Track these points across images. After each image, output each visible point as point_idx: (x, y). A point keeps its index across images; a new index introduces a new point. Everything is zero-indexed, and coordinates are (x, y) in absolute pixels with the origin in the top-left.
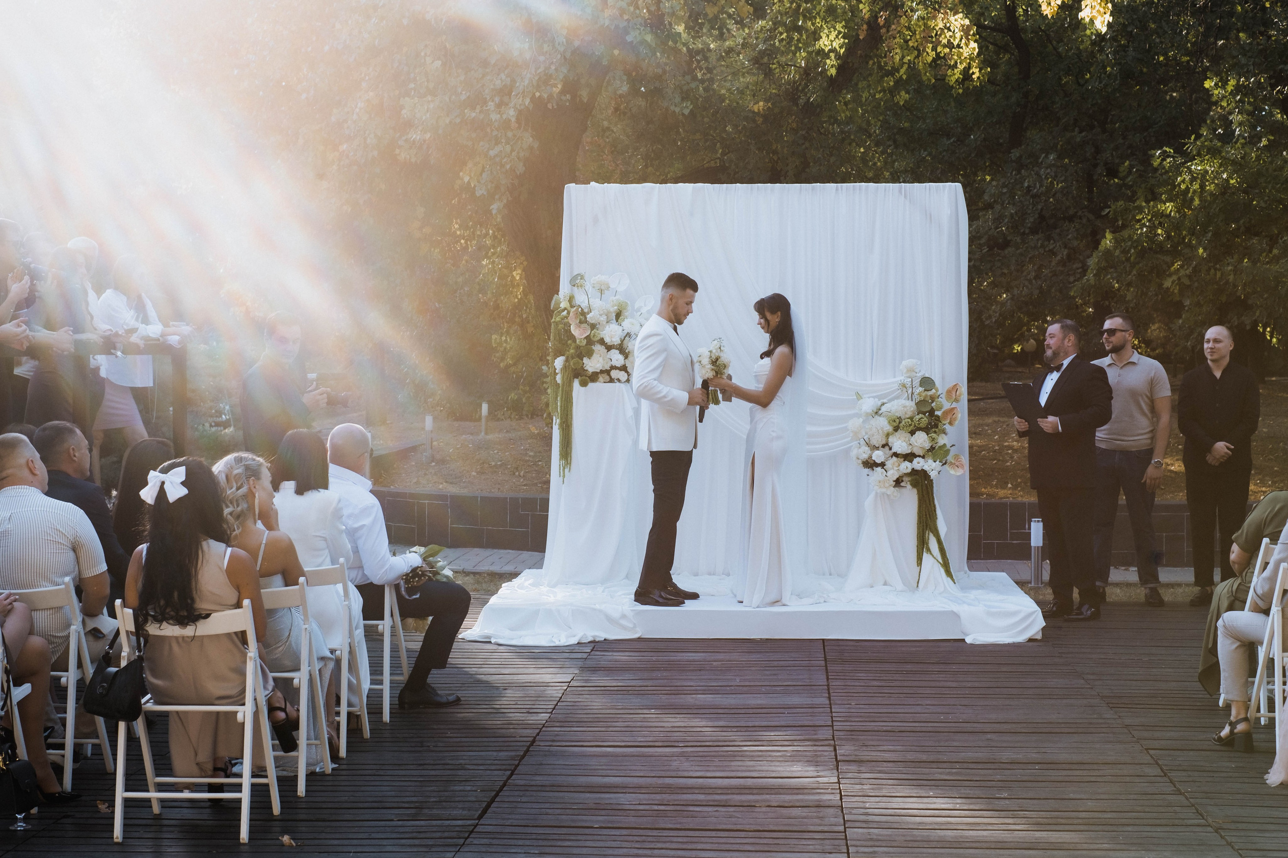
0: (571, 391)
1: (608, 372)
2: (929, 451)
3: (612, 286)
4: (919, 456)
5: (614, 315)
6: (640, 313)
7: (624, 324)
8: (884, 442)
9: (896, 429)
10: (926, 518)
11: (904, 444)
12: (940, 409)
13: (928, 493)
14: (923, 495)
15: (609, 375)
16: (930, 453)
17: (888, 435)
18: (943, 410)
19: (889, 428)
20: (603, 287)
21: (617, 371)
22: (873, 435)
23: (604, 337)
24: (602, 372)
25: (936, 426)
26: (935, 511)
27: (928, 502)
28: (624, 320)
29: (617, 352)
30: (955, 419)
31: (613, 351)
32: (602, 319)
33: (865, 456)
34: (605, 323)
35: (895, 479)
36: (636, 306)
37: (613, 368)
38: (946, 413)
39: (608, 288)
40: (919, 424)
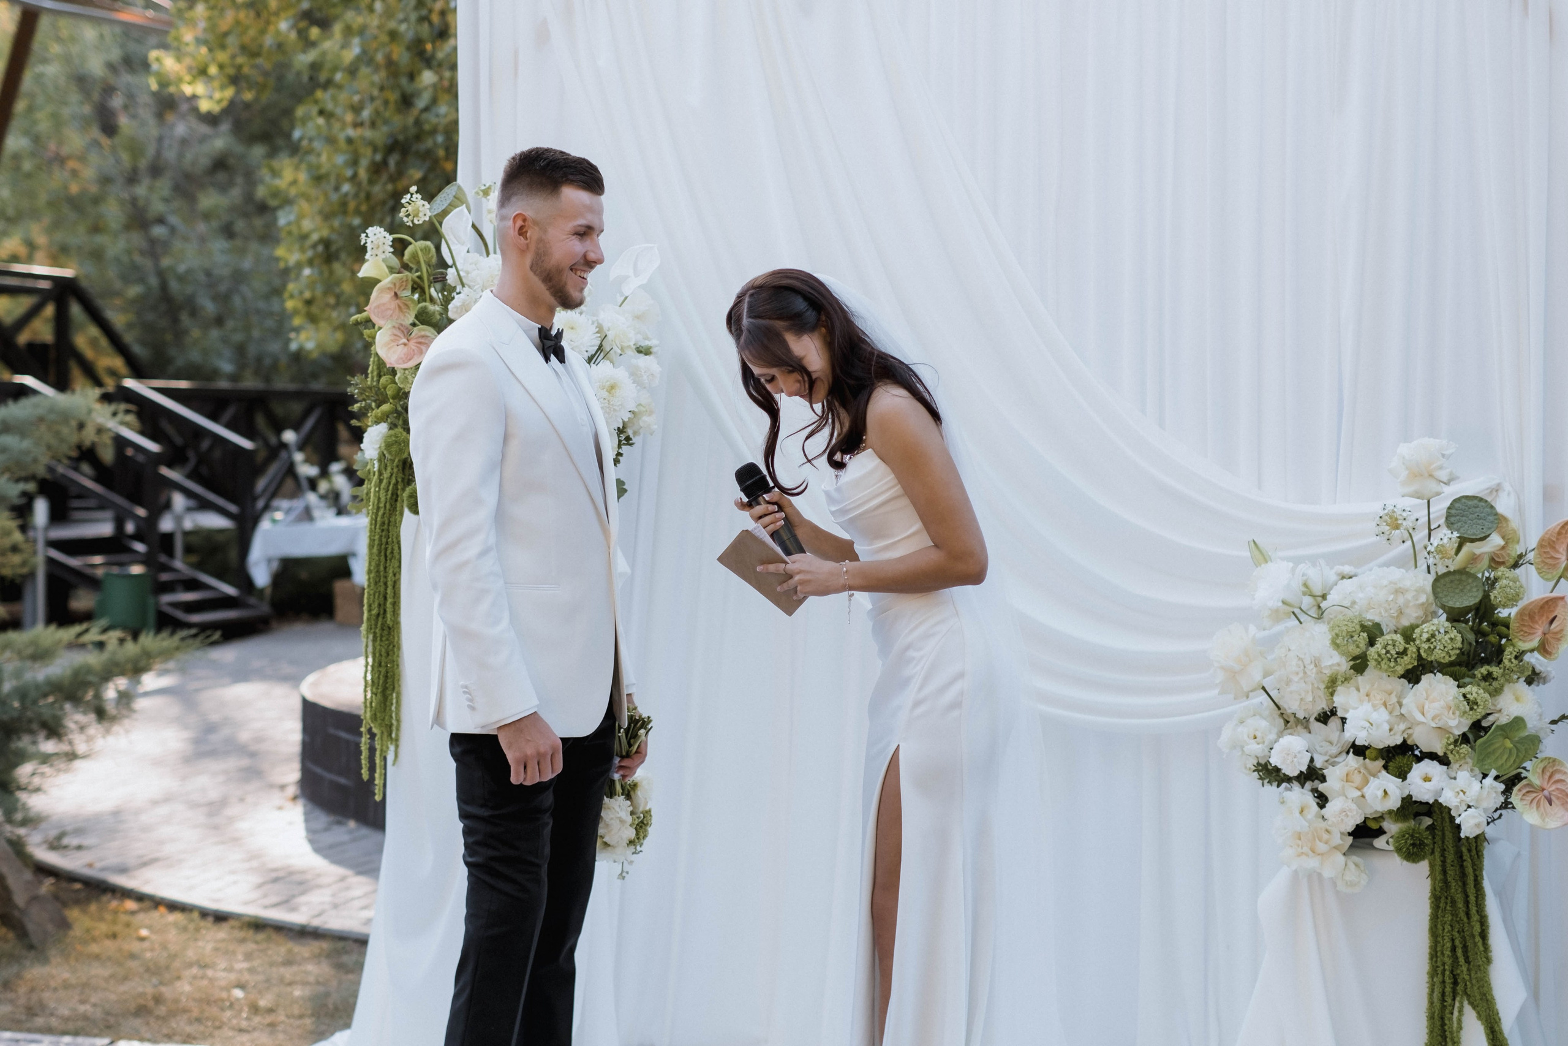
0: (397, 525)
2: (1464, 739)
4: (1432, 756)
8: (1322, 705)
9: (1360, 664)
10: (1455, 959)
11: (1381, 716)
12: (1513, 600)
13: (1463, 875)
14: (1445, 882)
16: (1465, 748)
17: (1332, 685)
18: (1521, 604)
19: (1337, 662)
22: (1288, 682)
25: (1496, 655)
26: (1484, 935)
27: (1460, 905)
30: (1558, 636)
33: (1256, 749)
35: (1350, 829)
38: (1530, 615)
40: (1430, 650)
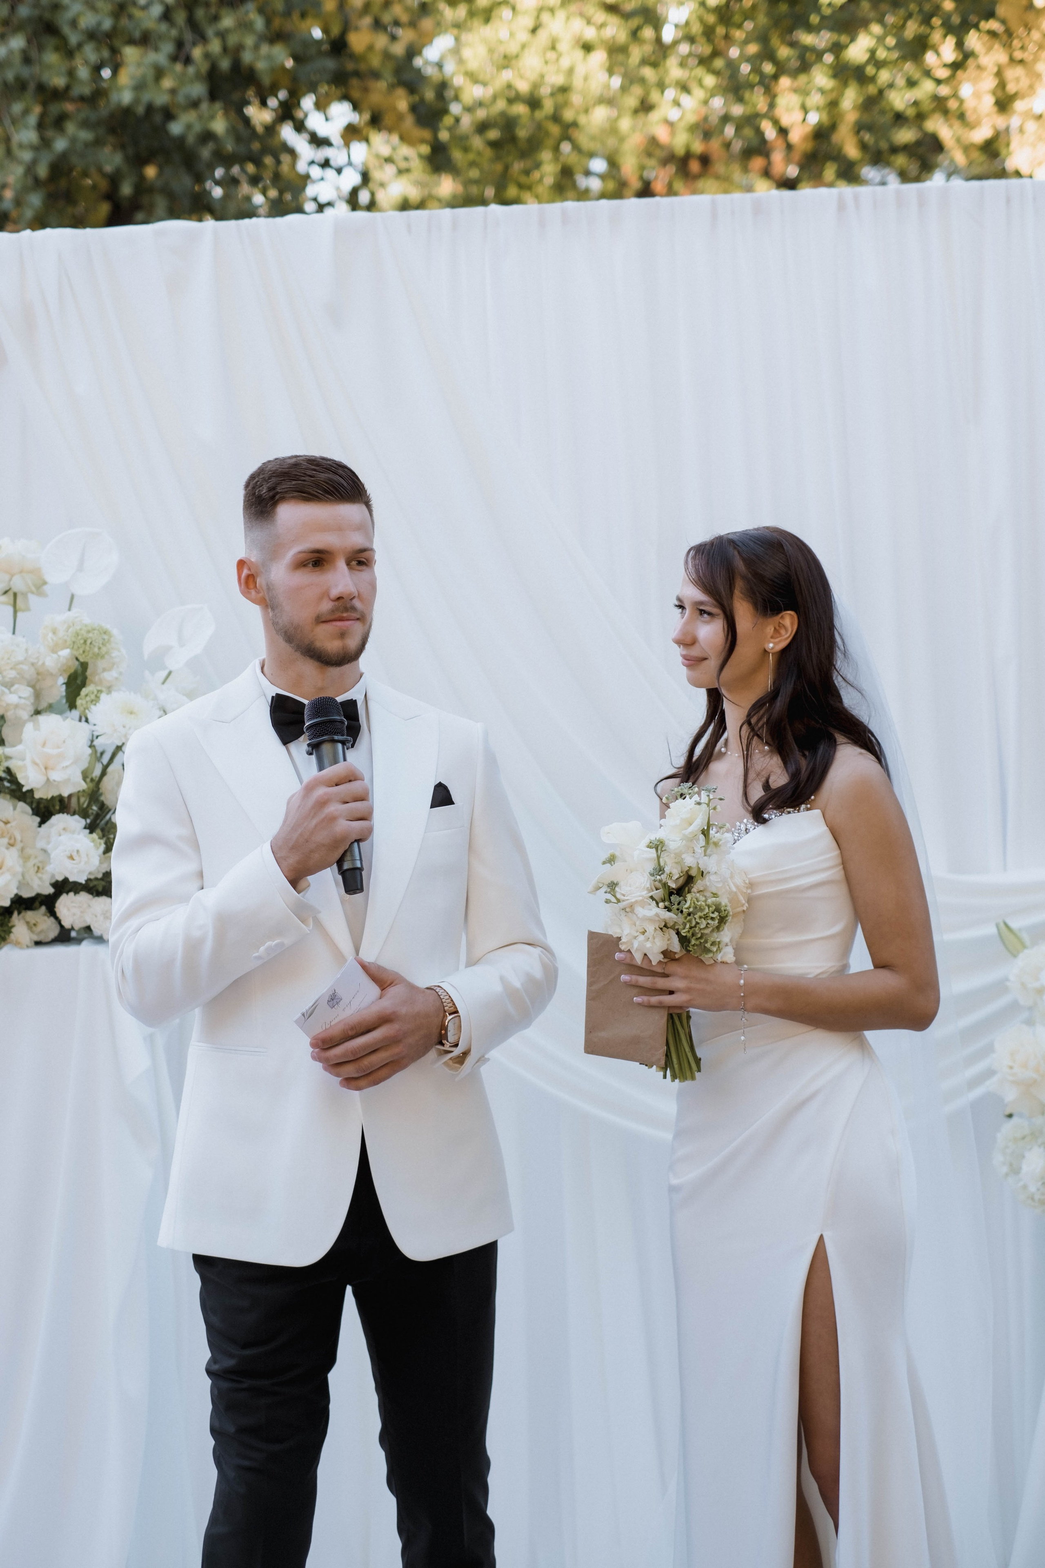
1: (48, 903)
3: (54, 577)
5: (62, 680)
6: (165, 673)
7: (96, 713)
15: (52, 912)
20: (18, 584)
21: (84, 896)
23: (13, 765)
24: (21, 904)
28: (96, 700)
29: (76, 823)
31: (59, 820)
32: (12, 698)
34: (25, 714)
36: (149, 646)
37: (63, 887)
39: (40, 586)
